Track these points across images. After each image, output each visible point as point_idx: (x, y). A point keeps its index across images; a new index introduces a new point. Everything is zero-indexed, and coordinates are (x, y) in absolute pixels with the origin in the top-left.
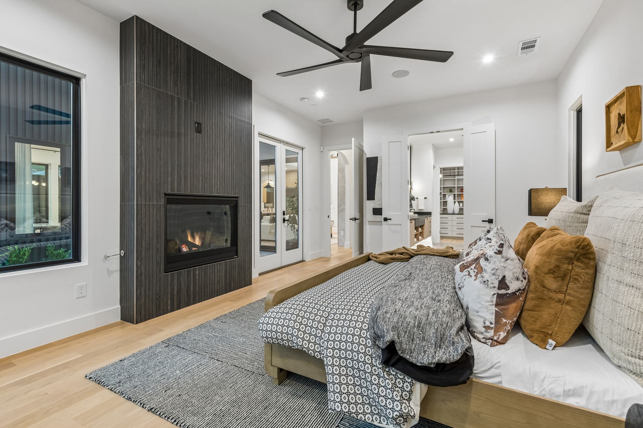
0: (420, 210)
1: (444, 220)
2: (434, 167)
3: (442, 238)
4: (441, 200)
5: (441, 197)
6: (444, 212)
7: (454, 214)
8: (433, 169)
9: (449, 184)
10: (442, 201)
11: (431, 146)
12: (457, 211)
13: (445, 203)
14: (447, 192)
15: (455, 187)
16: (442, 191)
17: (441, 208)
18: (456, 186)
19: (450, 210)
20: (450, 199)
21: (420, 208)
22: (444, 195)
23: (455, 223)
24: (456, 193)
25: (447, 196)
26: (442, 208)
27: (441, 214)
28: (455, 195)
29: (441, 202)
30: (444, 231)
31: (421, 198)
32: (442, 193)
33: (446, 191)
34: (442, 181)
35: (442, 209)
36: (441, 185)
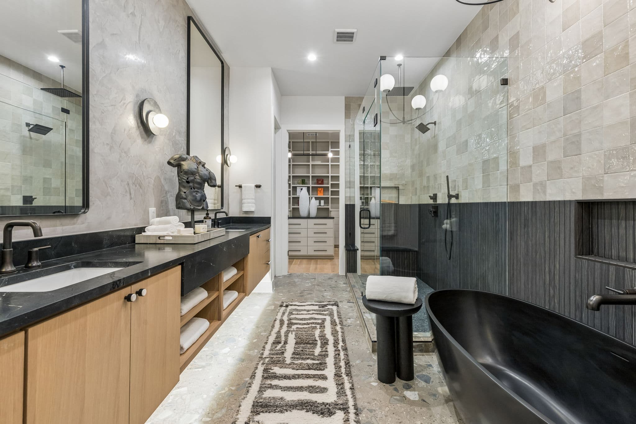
0: (246, 212)
1: (295, 229)
2: (277, 128)
3: (291, 258)
4: (290, 195)
5: (290, 191)
6: (295, 214)
7: (308, 217)
8: (275, 133)
9: (301, 172)
10: (292, 196)
11: (269, 71)
12: (314, 213)
13: (296, 200)
14: (299, 184)
15: (309, 176)
16: (291, 182)
17: (289, 208)
18: (311, 175)
19: (303, 212)
20: (303, 194)
21: (245, 209)
22: (295, 189)
23: (311, 234)
24: (311, 185)
25: (298, 189)
26: (292, 207)
27: (289, 218)
28: (308, 188)
29: (289, 198)
30: (295, 246)
31: (249, 185)
32: (292, 185)
33: (296, 182)
34: (292, 166)
35: (291, 209)
36: (289, 173)
